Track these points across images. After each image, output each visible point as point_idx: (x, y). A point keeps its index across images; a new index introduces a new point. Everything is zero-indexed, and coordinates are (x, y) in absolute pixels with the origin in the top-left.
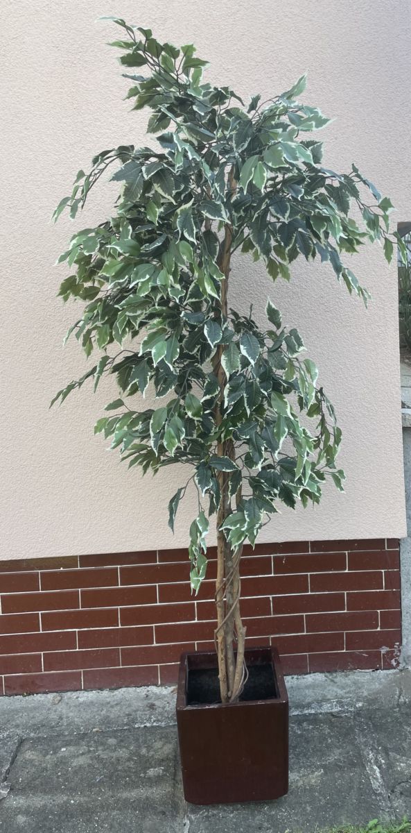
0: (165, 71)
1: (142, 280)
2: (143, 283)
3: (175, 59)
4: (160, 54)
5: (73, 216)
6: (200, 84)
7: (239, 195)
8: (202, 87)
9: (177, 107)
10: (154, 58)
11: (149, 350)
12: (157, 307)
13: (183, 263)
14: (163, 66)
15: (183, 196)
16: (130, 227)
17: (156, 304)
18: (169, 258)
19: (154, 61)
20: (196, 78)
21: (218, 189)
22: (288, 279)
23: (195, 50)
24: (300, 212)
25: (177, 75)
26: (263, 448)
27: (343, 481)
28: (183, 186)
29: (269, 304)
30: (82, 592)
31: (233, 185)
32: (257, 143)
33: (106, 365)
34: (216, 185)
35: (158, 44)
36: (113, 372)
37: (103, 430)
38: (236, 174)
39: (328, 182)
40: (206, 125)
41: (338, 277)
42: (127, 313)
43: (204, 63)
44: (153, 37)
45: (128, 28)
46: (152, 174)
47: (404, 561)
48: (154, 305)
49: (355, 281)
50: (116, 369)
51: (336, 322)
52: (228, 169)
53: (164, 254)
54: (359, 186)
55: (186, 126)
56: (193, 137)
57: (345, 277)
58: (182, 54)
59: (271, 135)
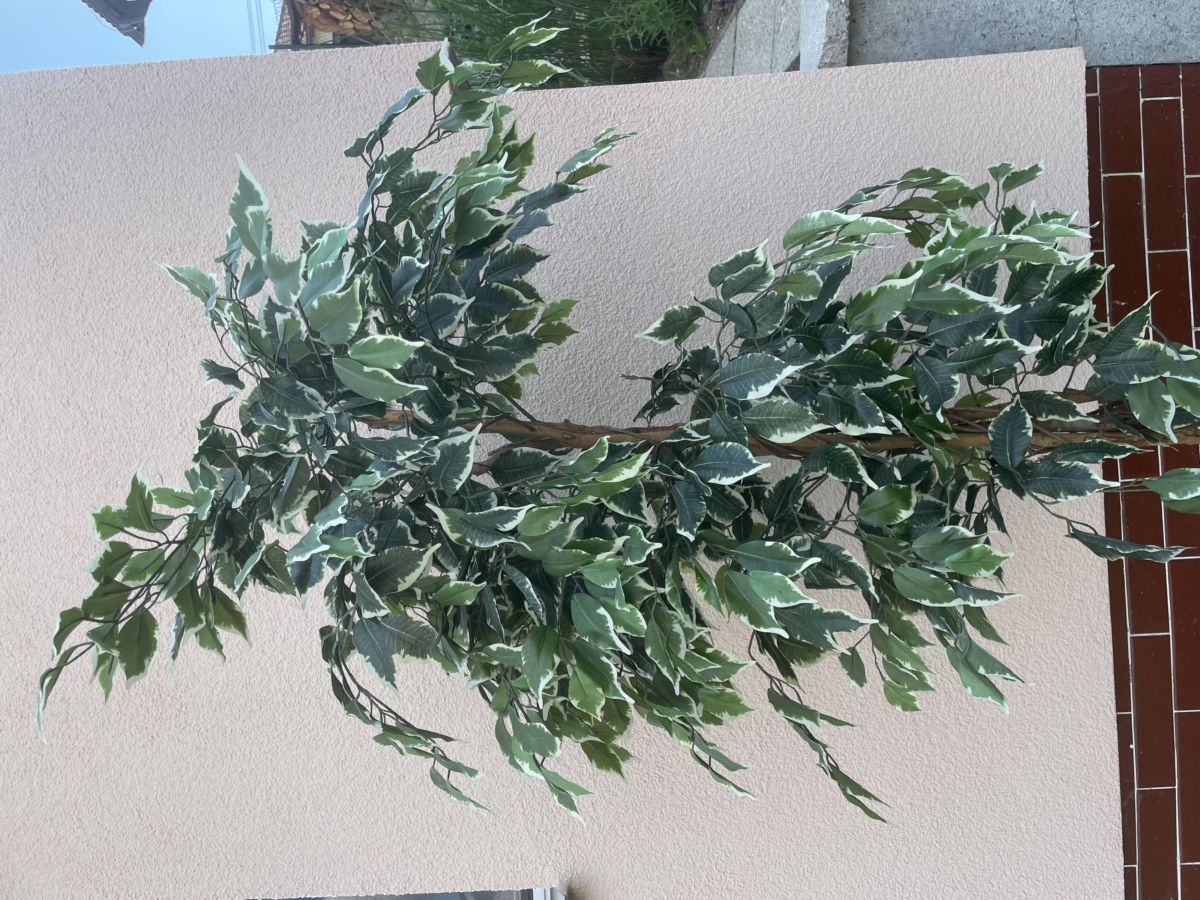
0: (160, 571)
1: (610, 624)
2: (616, 623)
3: (132, 551)
4: (120, 584)
5: (472, 772)
6: (189, 490)
7: (415, 405)
8: (193, 487)
9: (237, 541)
10: (131, 597)
11: (772, 613)
12: (667, 589)
13: (564, 528)
14: (149, 577)
15: (419, 522)
16: (494, 647)
17: (661, 590)
18: (560, 561)
19: (137, 597)
20: (178, 500)
21: (409, 454)
22: (573, 303)
23: (108, 508)
24: (447, 275)
25: (169, 543)
26: (989, 342)
27: (1016, 167)
28: (401, 523)
29: (651, 335)
30: (1178, 708)
31: (396, 418)
32: (309, 369)
33: (785, 696)
34: (400, 458)
35: (95, 593)
36: (794, 676)
37: (912, 693)
38: (375, 412)
39: (381, 216)
40: (278, 473)
41: (578, 191)
42: (682, 655)
43: (137, 488)
44: (79, 605)
45: (64, 661)
46: (377, 597)
47: (1122, 58)
48: (663, 596)
49: (584, 155)
50: (787, 672)
51: (642, 209)
52: (363, 430)
53: (548, 569)
54: (390, 146)
55: (280, 515)
56: (301, 500)
57: (575, 178)
58: (120, 537)
59: (289, 338)
